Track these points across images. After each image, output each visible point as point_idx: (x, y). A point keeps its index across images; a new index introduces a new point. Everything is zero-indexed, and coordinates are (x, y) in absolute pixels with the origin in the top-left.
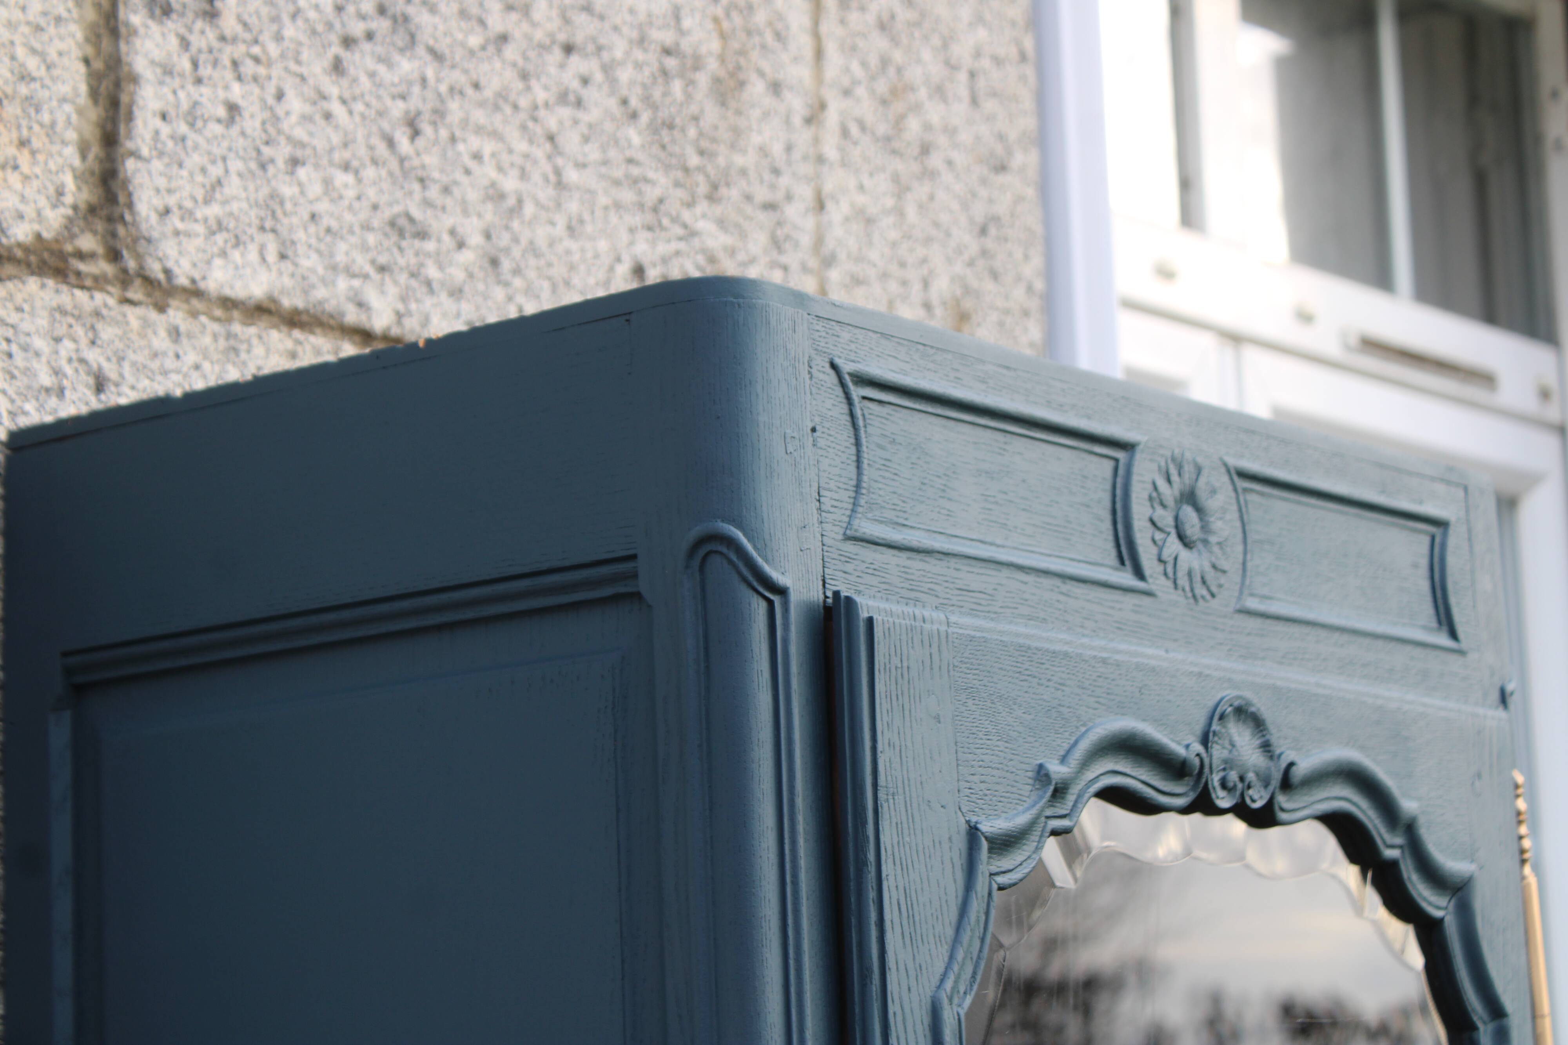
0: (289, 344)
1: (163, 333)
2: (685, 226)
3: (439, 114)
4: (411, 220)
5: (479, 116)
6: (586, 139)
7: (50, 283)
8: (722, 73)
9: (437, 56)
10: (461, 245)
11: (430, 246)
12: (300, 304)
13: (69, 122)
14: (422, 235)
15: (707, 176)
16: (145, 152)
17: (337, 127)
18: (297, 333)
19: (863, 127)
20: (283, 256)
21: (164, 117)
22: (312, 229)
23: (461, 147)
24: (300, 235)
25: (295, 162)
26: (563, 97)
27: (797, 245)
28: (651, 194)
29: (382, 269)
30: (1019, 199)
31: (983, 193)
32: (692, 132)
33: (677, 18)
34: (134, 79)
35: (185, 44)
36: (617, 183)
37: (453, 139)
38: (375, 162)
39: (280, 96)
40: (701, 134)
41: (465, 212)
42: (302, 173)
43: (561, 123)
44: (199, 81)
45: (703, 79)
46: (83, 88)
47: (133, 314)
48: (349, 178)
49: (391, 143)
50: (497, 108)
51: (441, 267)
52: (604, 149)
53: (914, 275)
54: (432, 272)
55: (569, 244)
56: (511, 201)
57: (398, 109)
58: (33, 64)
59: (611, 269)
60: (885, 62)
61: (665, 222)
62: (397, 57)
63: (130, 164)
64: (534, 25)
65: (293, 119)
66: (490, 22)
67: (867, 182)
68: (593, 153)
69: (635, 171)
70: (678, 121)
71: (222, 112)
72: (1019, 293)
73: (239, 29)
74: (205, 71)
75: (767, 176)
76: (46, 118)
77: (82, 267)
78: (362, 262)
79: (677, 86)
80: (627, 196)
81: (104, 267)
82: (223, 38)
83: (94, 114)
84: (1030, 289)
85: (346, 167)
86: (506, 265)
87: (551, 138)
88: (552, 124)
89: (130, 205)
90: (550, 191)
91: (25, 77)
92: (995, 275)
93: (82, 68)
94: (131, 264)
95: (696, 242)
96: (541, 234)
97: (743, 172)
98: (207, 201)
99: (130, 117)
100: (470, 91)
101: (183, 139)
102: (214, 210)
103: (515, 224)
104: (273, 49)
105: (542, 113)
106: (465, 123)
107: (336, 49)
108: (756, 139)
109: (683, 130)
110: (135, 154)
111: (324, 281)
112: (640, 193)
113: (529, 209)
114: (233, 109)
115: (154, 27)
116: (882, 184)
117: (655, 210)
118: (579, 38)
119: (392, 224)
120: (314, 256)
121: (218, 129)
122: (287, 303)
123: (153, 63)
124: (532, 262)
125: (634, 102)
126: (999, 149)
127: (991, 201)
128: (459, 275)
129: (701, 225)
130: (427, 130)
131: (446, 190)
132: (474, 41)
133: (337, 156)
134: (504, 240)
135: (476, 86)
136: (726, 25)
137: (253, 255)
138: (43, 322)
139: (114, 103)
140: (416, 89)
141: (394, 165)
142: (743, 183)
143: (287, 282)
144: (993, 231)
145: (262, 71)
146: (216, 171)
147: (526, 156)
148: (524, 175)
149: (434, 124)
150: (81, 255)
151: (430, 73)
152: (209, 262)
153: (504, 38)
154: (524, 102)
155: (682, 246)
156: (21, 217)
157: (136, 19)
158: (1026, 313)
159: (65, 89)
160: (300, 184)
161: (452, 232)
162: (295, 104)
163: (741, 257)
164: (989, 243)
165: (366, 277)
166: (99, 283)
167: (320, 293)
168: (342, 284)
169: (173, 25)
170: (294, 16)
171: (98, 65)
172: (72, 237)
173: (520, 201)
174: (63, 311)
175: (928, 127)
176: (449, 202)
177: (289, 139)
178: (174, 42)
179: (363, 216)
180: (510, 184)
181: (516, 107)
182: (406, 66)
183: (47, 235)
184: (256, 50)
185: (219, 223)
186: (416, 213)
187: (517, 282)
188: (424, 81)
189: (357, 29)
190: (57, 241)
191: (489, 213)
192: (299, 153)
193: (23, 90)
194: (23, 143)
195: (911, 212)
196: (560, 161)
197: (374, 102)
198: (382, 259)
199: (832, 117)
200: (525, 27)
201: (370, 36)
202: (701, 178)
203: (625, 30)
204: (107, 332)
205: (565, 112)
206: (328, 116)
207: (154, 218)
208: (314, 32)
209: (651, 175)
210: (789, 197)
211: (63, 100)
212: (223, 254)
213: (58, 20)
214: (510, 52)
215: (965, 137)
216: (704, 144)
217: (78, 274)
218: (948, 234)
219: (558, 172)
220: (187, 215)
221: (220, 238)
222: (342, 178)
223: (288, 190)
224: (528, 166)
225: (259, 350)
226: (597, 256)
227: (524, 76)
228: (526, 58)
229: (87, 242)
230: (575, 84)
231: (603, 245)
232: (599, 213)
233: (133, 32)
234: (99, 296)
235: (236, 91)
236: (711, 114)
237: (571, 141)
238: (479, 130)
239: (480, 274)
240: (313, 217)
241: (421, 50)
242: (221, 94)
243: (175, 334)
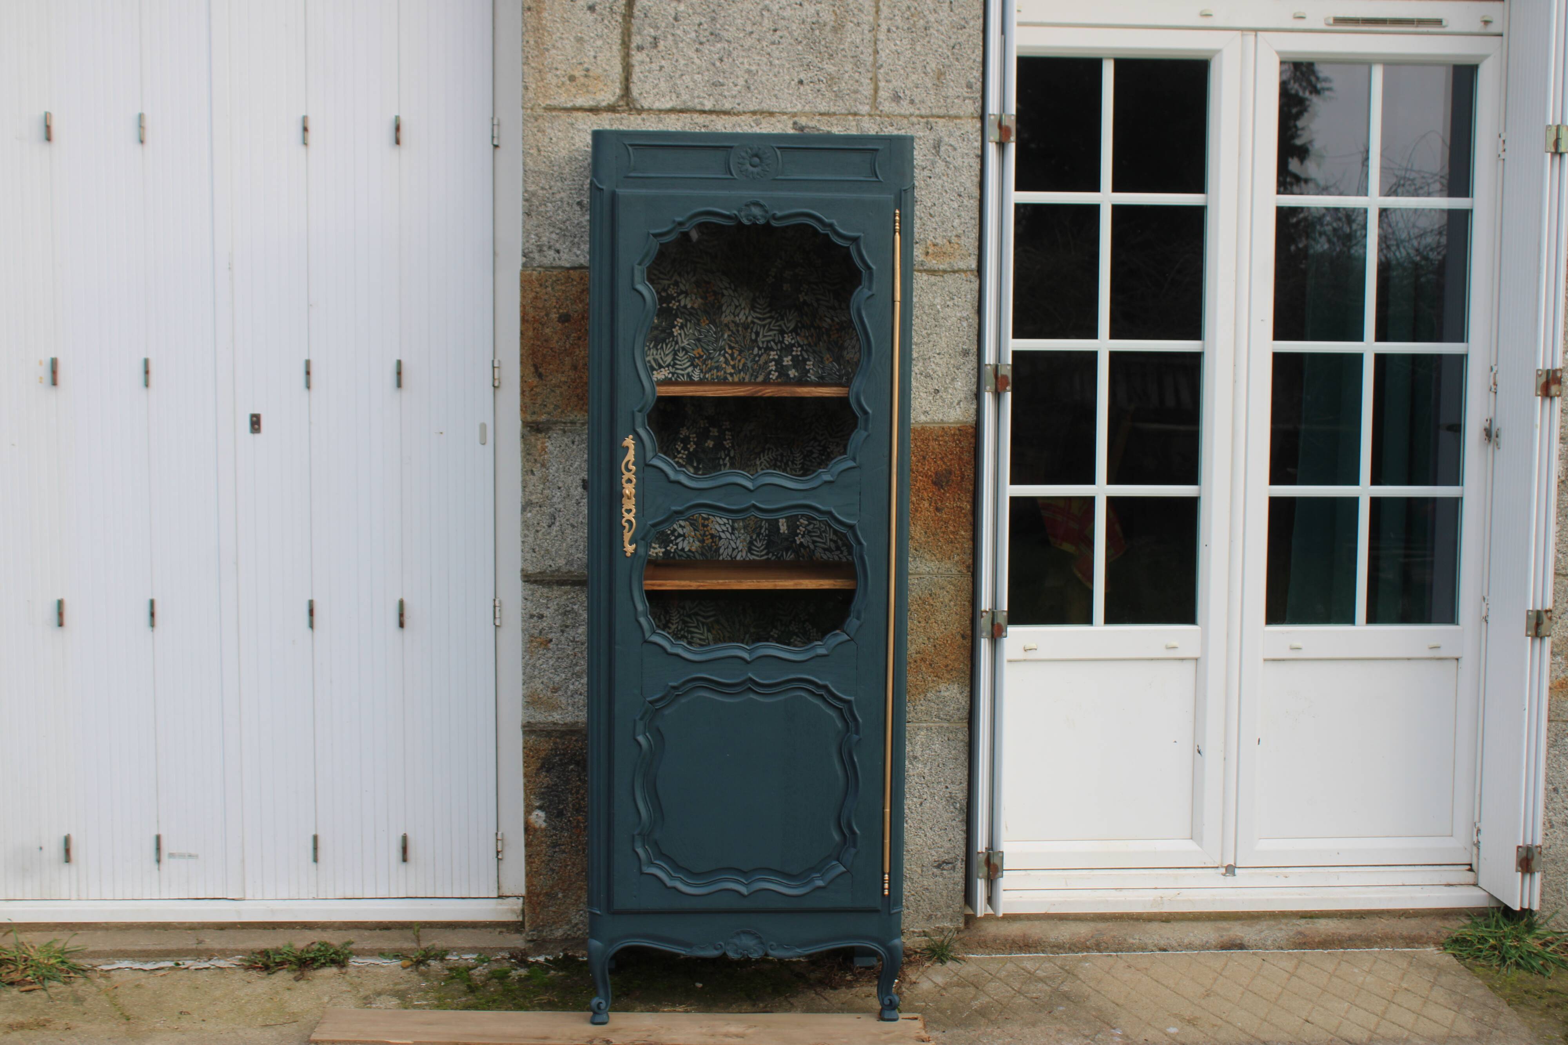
0: (677, 117)
1: (640, 120)
2: (819, 68)
3: (729, 55)
4: (719, 82)
5: (741, 53)
6: (781, 52)
7: (610, 113)
8: (836, 25)
9: (729, 42)
10: (736, 85)
11: (725, 88)
12: (683, 107)
13: (617, 78)
14: (722, 85)
15: (828, 53)
16: (636, 81)
17: (696, 65)
18: (681, 114)
19: (897, 28)
20: (678, 97)
21: (641, 72)
22: (687, 89)
23: (737, 62)
24: (683, 92)
25: (682, 75)
26: (773, 43)
27: (865, 65)
28: (805, 62)
29: (710, 95)
30: (970, 36)
31: (954, 37)
32: (823, 43)
33: (818, 14)
34: (633, 66)
35: (648, 55)
36: (793, 61)
37: (734, 60)
38: (708, 70)
39: (677, 61)
40: (826, 42)
41: (737, 77)
42: (684, 77)
43: (772, 50)
44: (651, 62)
45: (828, 28)
46: (621, 70)
47: (632, 118)
48: (700, 76)
49: (714, 65)
50: (749, 50)
51: (728, 91)
52: (788, 53)
53: (919, 65)
54: (726, 93)
55: (774, 79)
56: (755, 72)
57: (716, 56)
58: (607, 68)
59: (790, 83)
60: (909, 8)
61: (811, 68)
62: (716, 44)
63: (631, 85)
64: (763, 27)
65: (681, 65)
66: (747, 29)
67: (898, 42)
68: (784, 55)
69: (801, 57)
70: (817, 40)
71: (658, 68)
72: (970, 63)
73: (664, 48)
74: (653, 60)
75: (854, 49)
76: (611, 78)
77: (619, 109)
78: (702, 94)
79: (817, 32)
80: (796, 63)
81: (626, 108)
82: (659, 52)
83: (623, 75)
84: (974, 61)
85: (699, 73)
86: (752, 87)
87: (769, 54)
88: (769, 50)
89: (631, 93)
90: (768, 67)
91: (606, 71)
92: (957, 60)
93: (621, 66)
94: (631, 106)
95: (824, 71)
96: (764, 79)
97: (843, 50)
98: (653, 89)
99: (631, 74)
100: (739, 48)
101: (647, 76)
102: (656, 90)
103: (756, 78)
104: (675, 51)
105: (765, 48)
106: (738, 56)
107: (697, 46)
108: (849, 40)
109: (820, 42)
110: (633, 83)
111: (690, 101)
112: (802, 62)
113: (760, 73)
114: (661, 68)
115: (639, 54)
116: (905, 42)
117: (808, 65)
118: (780, 27)
119: (713, 84)
120: (687, 96)
121: (657, 72)
122: (678, 107)
123: (638, 61)
124: (761, 85)
125: (800, 39)
126: (963, 23)
127: (958, 38)
128: (734, 93)
129: (826, 66)
130: (726, 60)
131: (731, 73)
132: (741, 35)
133: (695, 71)
134: (751, 82)
135: (742, 46)
136: (838, 12)
137: (668, 98)
138: (608, 122)
139: (628, 72)
140: (722, 51)
141: (714, 70)
142: (843, 53)
143: (678, 102)
144: (957, 47)
145: (671, 57)
146: (656, 82)
147: (759, 60)
148: (759, 65)
149: (728, 58)
150: (619, 106)
151: (726, 46)
152: (654, 102)
153: (752, 33)
154: (758, 47)
155: (819, 73)
156: (604, 100)
157: (633, 53)
158: (972, 68)
159: (617, 71)
160: (683, 80)
161: (733, 83)
162: (682, 62)
163: (841, 72)
164: (955, 51)
165: (704, 98)
166: (624, 111)
167: (689, 104)
168: (696, 101)
169: (645, 52)
170: (682, 42)
171: (625, 64)
172: (618, 102)
173: (757, 72)
174: (613, 119)
175: (927, 22)
176: (732, 76)
177: (680, 70)
178: (645, 55)
179: (703, 84)
180: (754, 68)
181: (756, 49)
182: (719, 45)
183: (611, 103)
184: (669, 52)
185: (658, 94)
186: (721, 80)
187: (756, 91)
188: (724, 49)
189: (704, 40)
190: (614, 103)
191: (746, 76)
192: (683, 73)
193: (605, 73)
194: (605, 85)
195: (918, 48)
196: (771, 59)
197: (709, 56)
198: (709, 93)
199: (884, 28)
200: (760, 28)
201: (708, 41)
202: (826, 54)
203: (797, 21)
204: (624, 122)
205: (774, 47)
206: (693, 63)
207: (638, 95)
208: (689, 44)
209: (806, 57)
210: (862, 53)
211: (615, 73)
212: (659, 100)
213: (614, 57)
214: (753, 36)
215: (946, 21)
216: (828, 45)
217: (618, 110)
218: (936, 51)
219: (771, 62)
220: (647, 93)
221: (658, 97)
222: (696, 77)
223: (678, 82)
224: (760, 62)
225: (668, 120)
226: (784, 80)
227: (759, 40)
228: (759, 35)
229: (621, 103)
230: (778, 39)
231: (787, 77)
232: (785, 70)
233: (633, 55)
234: (623, 114)
235: (663, 63)
236: (830, 36)
237: (776, 54)
238: (743, 57)
239: (743, 91)
240: (687, 87)
241: (723, 41)
242: (658, 64)
243: (643, 120)
